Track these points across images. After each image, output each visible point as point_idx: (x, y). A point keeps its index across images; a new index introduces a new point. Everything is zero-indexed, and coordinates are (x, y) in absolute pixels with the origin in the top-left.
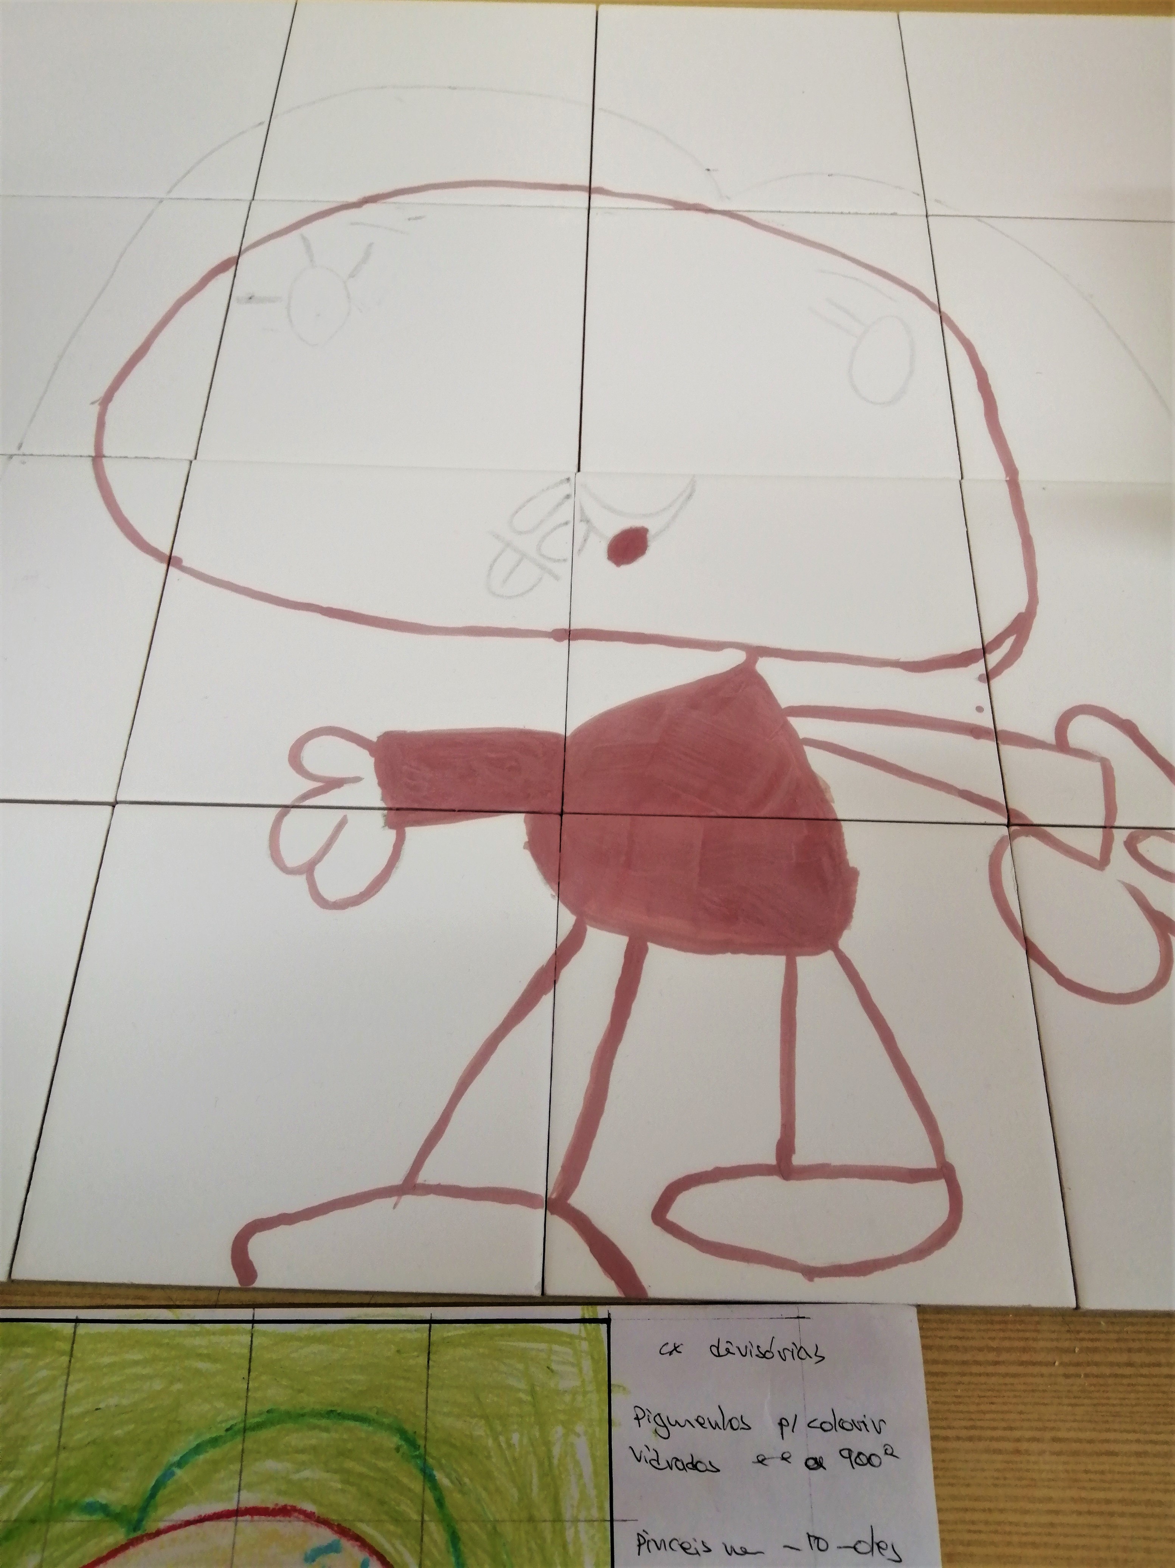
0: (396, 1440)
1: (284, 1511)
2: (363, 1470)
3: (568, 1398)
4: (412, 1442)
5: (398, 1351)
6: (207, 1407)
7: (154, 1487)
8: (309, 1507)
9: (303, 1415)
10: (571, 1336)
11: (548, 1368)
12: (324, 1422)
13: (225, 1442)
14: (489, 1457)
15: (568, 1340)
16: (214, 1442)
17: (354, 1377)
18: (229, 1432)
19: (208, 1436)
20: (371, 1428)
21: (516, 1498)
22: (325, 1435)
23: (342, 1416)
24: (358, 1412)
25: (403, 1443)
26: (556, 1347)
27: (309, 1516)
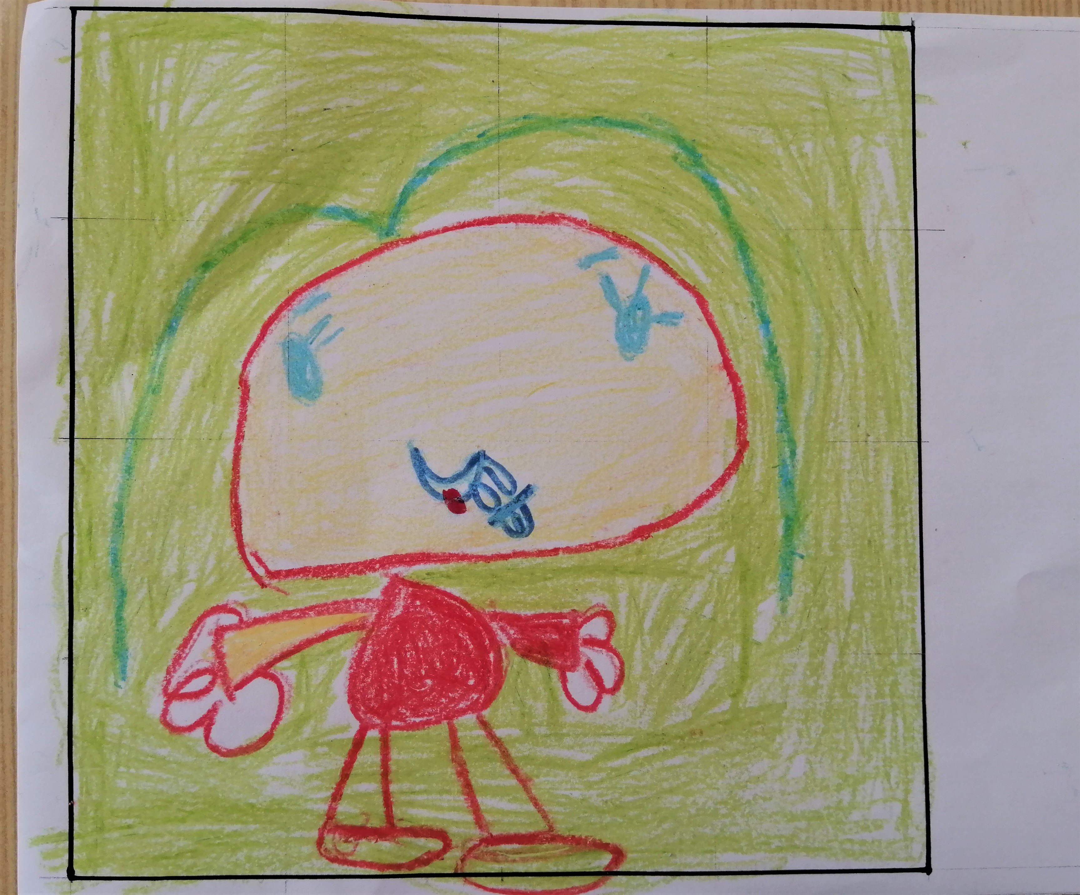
0: (673, 148)
1: (552, 219)
2: (636, 177)
3: (867, 107)
4: (691, 151)
5: (671, 55)
6: (454, 111)
7: (403, 192)
8: (580, 215)
9: (565, 122)
10: (870, 43)
11: (845, 75)
12: (589, 129)
13: (478, 149)
14: (779, 166)
15: (867, 46)
16: (467, 148)
17: (621, 81)
18: (481, 139)
19: (458, 142)
20: (643, 136)
21: (810, 206)
22: (590, 142)
23: (610, 123)
24: (628, 118)
25: (681, 151)
26: (852, 53)
27: (580, 223)
